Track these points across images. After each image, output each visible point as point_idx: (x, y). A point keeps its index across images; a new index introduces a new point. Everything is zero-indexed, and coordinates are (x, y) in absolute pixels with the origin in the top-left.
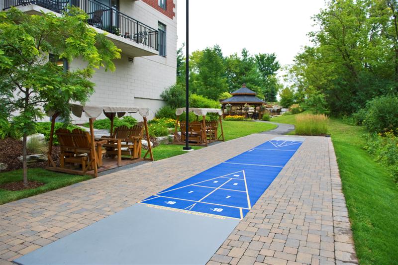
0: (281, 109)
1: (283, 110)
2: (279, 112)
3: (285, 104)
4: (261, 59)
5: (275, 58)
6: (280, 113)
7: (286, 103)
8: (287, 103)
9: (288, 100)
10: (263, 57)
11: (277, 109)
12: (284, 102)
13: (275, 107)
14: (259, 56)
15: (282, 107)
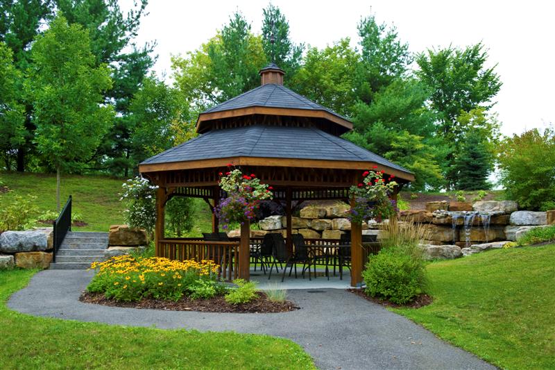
0: (508, 213)
1: (517, 216)
2: (499, 224)
3: (525, 192)
4: (436, 67)
5: (481, 61)
6: (508, 230)
7: (529, 188)
8: (536, 187)
9: (540, 176)
10: (441, 61)
11: (491, 213)
12: (522, 186)
13: (483, 207)
14: (429, 60)
15: (512, 205)
